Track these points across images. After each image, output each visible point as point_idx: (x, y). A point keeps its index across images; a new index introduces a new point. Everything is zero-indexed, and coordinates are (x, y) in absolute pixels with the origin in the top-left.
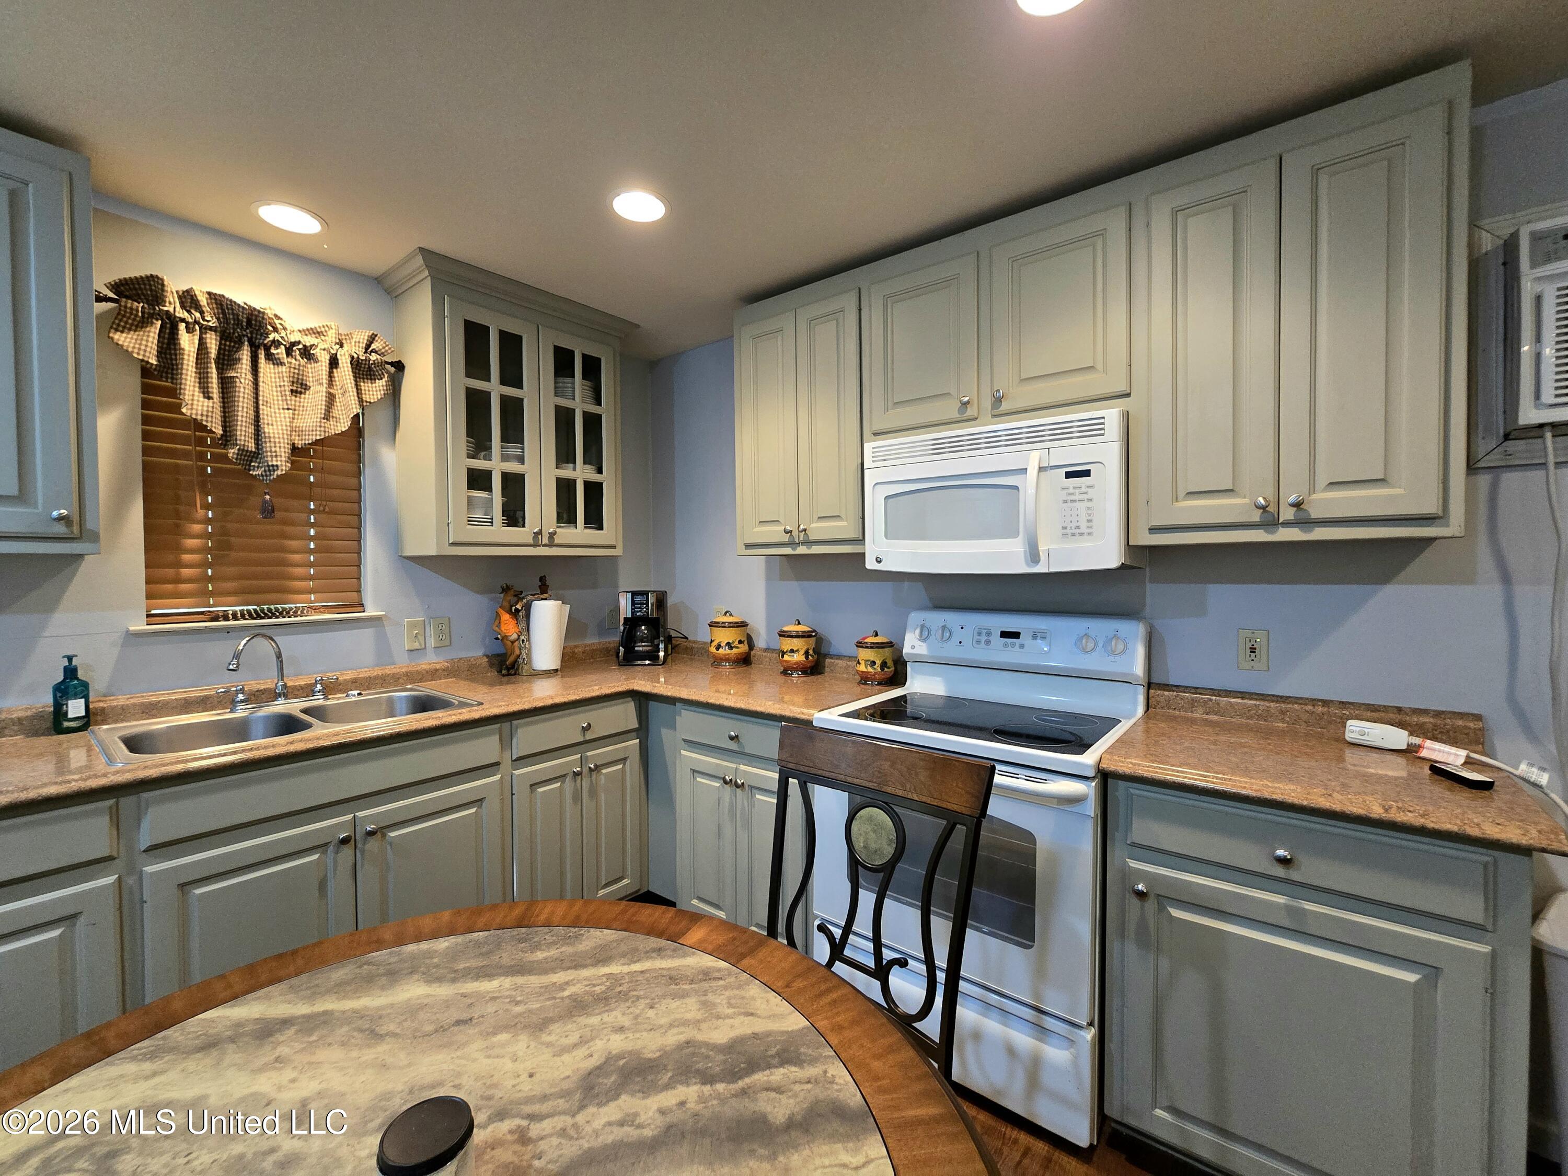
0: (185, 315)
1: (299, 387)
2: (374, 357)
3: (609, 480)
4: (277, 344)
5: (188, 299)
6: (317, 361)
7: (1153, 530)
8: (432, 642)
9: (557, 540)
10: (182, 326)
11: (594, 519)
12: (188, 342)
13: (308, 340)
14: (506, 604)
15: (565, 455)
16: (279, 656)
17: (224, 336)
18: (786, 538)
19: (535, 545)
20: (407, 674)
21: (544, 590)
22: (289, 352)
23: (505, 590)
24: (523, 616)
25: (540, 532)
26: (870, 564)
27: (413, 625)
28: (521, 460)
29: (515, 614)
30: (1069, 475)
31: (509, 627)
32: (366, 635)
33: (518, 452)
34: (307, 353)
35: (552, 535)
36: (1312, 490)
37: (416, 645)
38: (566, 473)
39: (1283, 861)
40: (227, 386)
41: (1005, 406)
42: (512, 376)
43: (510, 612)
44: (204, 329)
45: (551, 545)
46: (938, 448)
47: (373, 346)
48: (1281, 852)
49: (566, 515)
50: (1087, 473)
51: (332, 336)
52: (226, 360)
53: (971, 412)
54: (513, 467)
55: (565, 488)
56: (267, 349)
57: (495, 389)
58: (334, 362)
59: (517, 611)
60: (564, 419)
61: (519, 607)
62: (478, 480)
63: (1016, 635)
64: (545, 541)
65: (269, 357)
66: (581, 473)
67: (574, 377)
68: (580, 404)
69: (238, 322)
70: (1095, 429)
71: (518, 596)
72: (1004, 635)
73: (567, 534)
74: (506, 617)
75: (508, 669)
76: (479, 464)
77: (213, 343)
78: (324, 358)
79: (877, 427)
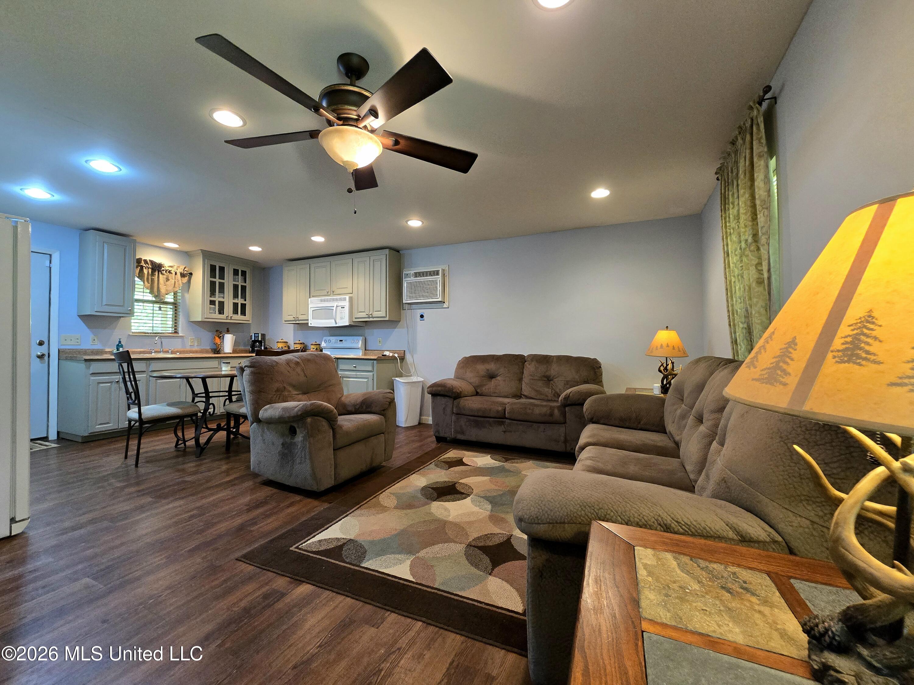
0: (145, 265)
1: (168, 280)
2: (185, 272)
3: (248, 303)
4: (163, 270)
5: (146, 261)
6: (172, 274)
7: (356, 318)
8: (196, 344)
9: (233, 318)
10: (144, 268)
11: (243, 313)
12: (145, 271)
13: (170, 269)
14: (217, 335)
15: (236, 296)
16: (162, 342)
17: (152, 269)
18: (294, 319)
19: (226, 319)
20: (190, 351)
21: (228, 331)
22: (166, 272)
23: (217, 331)
24: (221, 338)
25: (228, 316)
26: (310, 325)
27: (191, 339)
28: (223, 298)
29: (220, 337)
30: (342, 308)
31: (218, 341)
32: (180, 340)
33: (223, 296)
34: (170, 272)
35: (231, 317)
36: (373, 312)
37: (192, 344)
38: (236, 301)
39: (355, 367)
40: (153, 280)
41: (334, 293)
42: (222, 277)
43: (218, 337)
44: (148, 268)
45: (231, 319)
46: (321, 301)
47: (185, 270)
48: (354, 366)
49: (235, 311)
50: (344, 308)
51: (175, 267)
52: (153, 274)
53: (329, 294)
54: (221, 300)
55: (235, 305)
56: (161, 271)
57: (217, 280)
58: (176, 274)
59: (220, 336)
60: (236, 287)
61: (221, 335)
62: (212, 303)
63: (342, 341)
64: (229, 318)
65: (162, 273)
66: (240, 301)
67: (238, 275)
68: (240, 283)
69: (156, 266)
70: (345, 300)
71: (221, 333)
72: (340, 341)
73: (235, 317)
74: (217, 338)
75: (217, 352)
76: (212, 299)
77: (150, 270)
78: (174, 273)
79: (313, 295)
